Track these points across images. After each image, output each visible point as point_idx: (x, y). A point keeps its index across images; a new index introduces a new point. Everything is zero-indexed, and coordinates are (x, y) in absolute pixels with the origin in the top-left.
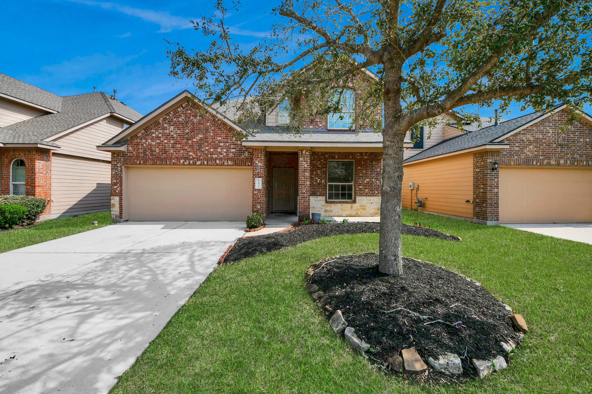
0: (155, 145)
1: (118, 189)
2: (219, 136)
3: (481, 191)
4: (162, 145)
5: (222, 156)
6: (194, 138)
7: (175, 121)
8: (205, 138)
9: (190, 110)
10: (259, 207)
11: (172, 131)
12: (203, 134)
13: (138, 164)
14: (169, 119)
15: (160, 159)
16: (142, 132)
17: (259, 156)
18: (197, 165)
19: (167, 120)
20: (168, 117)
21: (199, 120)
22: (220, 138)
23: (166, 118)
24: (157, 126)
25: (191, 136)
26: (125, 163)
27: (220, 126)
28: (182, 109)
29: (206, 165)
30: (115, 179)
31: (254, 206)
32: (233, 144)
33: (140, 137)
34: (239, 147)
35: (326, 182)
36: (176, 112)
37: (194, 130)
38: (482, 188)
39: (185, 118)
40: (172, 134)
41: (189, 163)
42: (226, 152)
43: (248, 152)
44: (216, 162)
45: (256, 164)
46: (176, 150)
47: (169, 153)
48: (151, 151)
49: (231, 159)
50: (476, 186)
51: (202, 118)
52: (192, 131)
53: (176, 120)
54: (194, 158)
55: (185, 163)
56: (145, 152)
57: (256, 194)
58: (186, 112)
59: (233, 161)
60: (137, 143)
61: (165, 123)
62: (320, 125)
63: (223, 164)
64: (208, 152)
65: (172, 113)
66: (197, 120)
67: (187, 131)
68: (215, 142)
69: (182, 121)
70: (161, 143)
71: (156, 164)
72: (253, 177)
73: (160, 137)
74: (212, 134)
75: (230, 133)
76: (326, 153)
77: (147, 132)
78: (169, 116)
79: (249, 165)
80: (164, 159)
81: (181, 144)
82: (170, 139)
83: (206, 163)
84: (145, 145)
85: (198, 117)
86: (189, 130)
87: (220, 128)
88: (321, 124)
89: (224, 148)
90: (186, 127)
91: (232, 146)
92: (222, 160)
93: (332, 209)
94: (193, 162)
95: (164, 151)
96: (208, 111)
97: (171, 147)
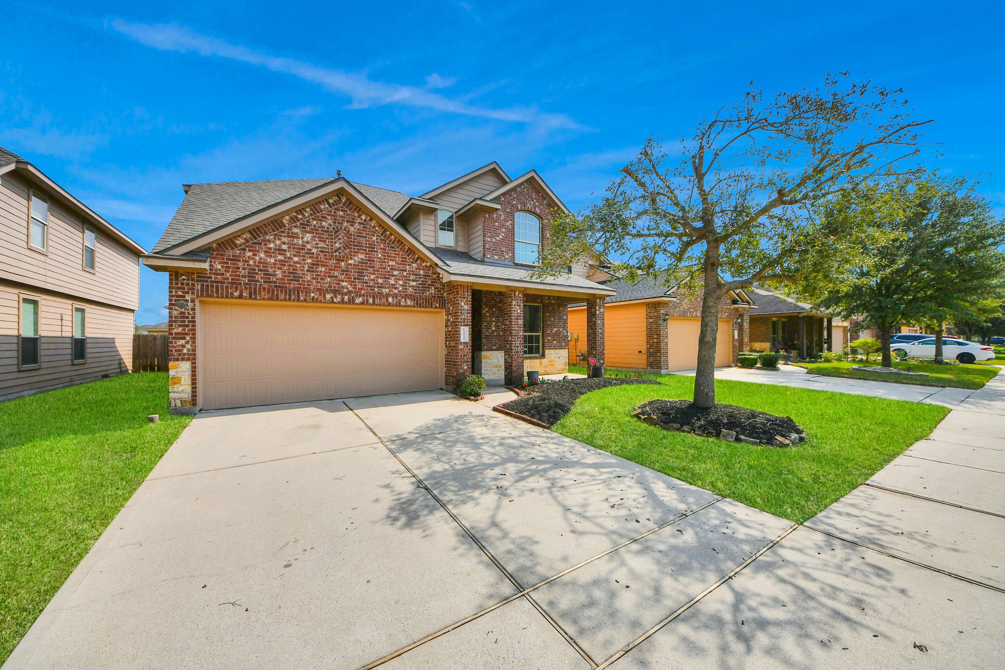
0: (274, 264)
1: (189, 346)
2: (391, 260)
3: (655, 341)
4: (289, 266)
5: (396, 291)
6: (351, 259)
7: (315, 226)
8: (369, 260)
9: (342, 211)
10: (465, 367)
11: (308, 243)
12: (366, 254)
13: (236, 298)
14: (302, 219)
15: (286, 291)
16: (244, 236)
17: (466, 296)
18: (357, 304)
19: (299, 221)
20: (300, 216)
21: (358, 229)
22: (394, 263)
23: (296, 217)
24: (278, 230)
25: (346, 254)
26: (204, 293)
27: (393, 243)
28: (327, 206)
29: (371, 304)
30: (180, 326)
32: (413, 274)
33: (241, 245)
34: (422, 279)
37: (351, 245)
38: (656, 338)
39: (334, 222)
40: (309, 246)
41: (343, 299)
42: (403, 286)
43: (435, 288)
44: (387, 300)
45: (461, 306)
46: (316, 275)
47: (304, 281)
48: (264, 274)
49: (411, 297)
50: (649, 337)
51: (363, 227)
52: (346, 246)
53: (317, 223)
54: (350, 292)
55: (335, 300)
56: (251, 275)
58: (335, 212)
59: (414, 300)
60: (233, 256)
61: (295, 227)
62: (507, 257)
63: (398, 304)
64: (375, 283)
65: (308, 210)
66: (355, 229)
67: (337, 245)
68: (385, 268)
69: (328, 228)
70: (287, 262)
71: (277, 299)
72: (457, 325)
73: (285, 251)
74: (380, 256)
75: (408, 256)
77: (255, 238)
78: (303, 214)
79: (436, 307)
80: (294, 291)
81: (327, 266)
82: (304, 256)
83: (371, 301)
84: (251, 262)
85: (357, 224)
86: (340, 243)
87: (395, 248)
88: (507, 254)
89: (399, 279)
90: (335, 238)
91: (412, 277)
92: (397, 297)
94: (349, 298)
95: (294, 277)
96: (373, 217)
97: (308, 271)
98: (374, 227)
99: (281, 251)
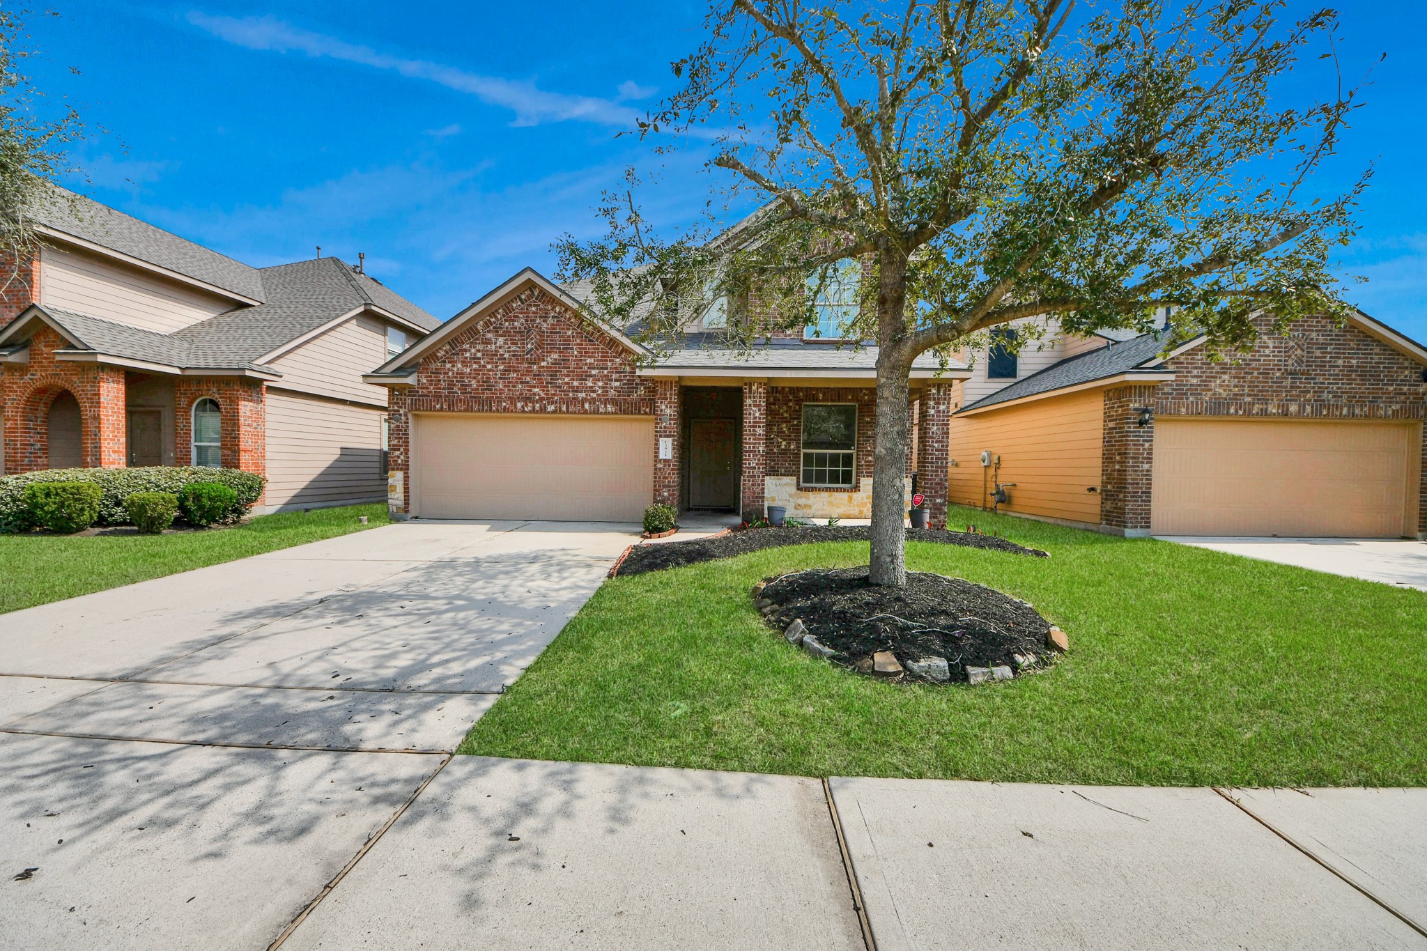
0: (470, 374)
1: (402, 457)
2: (589, 357)
3: (1117, 467)
4: (483, 374)
5: (594, 395)
6: (543, 360)
7: (507, 328)
8: (563, 360)
9: (535, 306)
10: (666, 494)
11: (500, 347)
12: (560, 352)
13: (438, 411)
14: (495, 322)
15: (479, 401)
17: (668, 396)
18: (548, 412)
19: (492, 325)
20: (493, 320)
21: (552, 325)
22: (592, 361)
23: (489, 321)
24: (473, 337)
25: (538, 355)
26: (414, 407)
27: (591, 336)
28: (520, 303)
29: (564, 412)
30: (396, 438)
31: (656, 491)
32: (616, 372)
33: (441, 358)
34: (629, 378)
35: (798, 448)
36: (508, 309)
37: (543, 344)
38: (1119, 462)
39: (526, 321)
40: (501, 351)
41: (534, 407)
42: (603, 387)
43: (645, 388)
44: (583, 407)
45: (661, 411)
46: (509, 382)
47: (496, 390)
48: (462, 385)
49: (613, 401)
50: (1107, 458)
51: (557, 321)
52: (539, 346)
53: (509, 324)
54: (542, 399)
55: (526, 409)
56: (450, 388)
57: (660, 469)
58: (527, 309)
59: (617, 405)
60: (436, 369)
61: (489, 332)
63: (596, 412)
64: (569, 387)
65: (501, 311)
66: (548, 325)
67: (529, 346)
68: (581, 368)
69: (520, 328)
70: (481, 370)
71: (472, 411)
72: (656, 436)
73: (479, 358)
74: (575, 353)
75: (610, 349)
76: (799, 389)
77: (454, 349)
78: (496, 317)
79: (646, 413)
80: (486, 401)
81: (519, 371)
82: (497, 363)
83: (564, 408)
84: (450, 374)
85: (550, 319)
86: (532, 344)
87: (592, 341)
89: (599, 380)
90: (527, 338)
91: (615, 376)
92: (594, 403)
93: (809, 502)
94: (540, 406)
95: (487, 386)
96: (567, 308)
97: (500, 378)
98: (570, 319)
99: (475, 359)
